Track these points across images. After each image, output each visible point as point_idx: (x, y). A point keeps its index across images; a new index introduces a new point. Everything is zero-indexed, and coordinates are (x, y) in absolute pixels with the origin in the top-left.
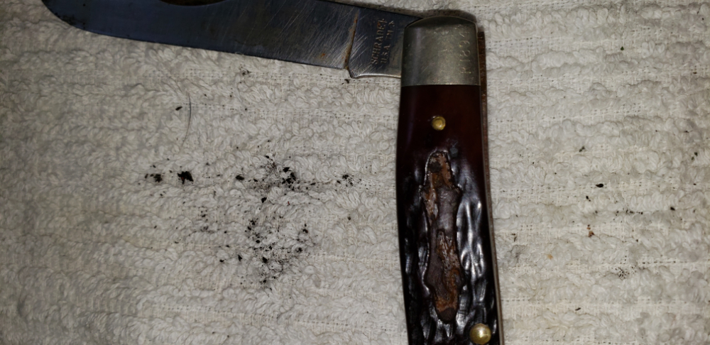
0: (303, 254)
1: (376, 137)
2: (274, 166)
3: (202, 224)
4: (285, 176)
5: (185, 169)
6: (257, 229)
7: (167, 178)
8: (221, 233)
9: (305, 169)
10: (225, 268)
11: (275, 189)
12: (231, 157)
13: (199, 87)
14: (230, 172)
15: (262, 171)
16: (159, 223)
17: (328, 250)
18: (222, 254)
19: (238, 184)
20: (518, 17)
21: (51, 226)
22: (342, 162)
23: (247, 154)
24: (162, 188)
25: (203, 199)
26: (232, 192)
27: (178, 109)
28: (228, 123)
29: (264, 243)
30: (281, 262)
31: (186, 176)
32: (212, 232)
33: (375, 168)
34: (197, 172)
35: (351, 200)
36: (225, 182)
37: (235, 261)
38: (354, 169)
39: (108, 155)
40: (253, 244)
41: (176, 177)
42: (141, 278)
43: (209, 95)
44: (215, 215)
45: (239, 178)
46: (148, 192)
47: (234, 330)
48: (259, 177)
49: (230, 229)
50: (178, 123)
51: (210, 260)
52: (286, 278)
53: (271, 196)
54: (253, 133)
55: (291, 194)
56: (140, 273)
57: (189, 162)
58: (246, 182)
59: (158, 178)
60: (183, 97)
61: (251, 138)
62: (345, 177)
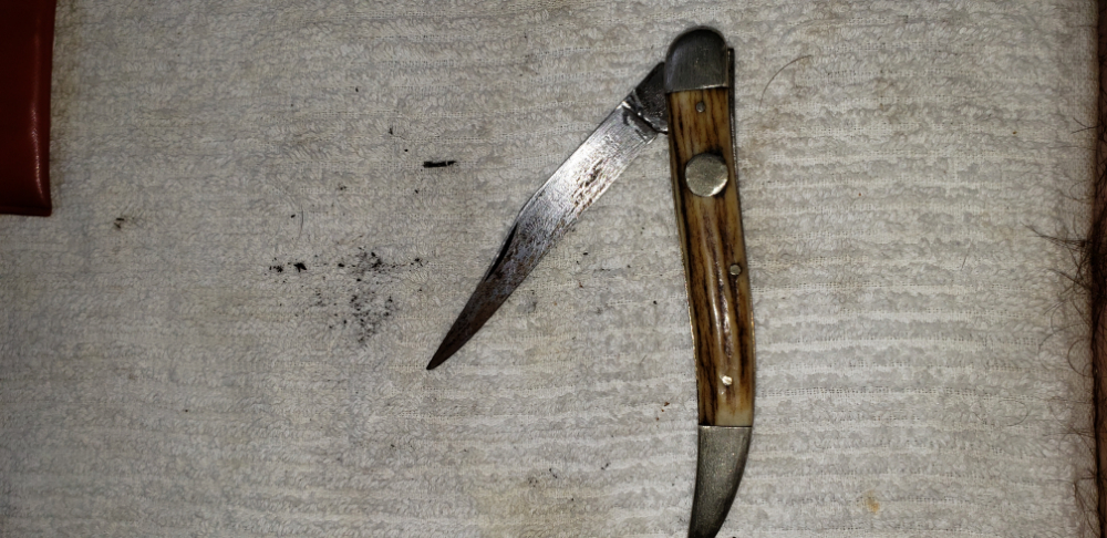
0: (390, 317)
1: (438, 229)
2: (366, 255)
3: (317, 300)
4: (374, 261)
5: (299, 261)
6: (357, 301)
7: (286, 268)
8: (331, 305)
9: (387, 254)
10: (333, 332)
11: (367, 273)
12: (333, 249)
13: (309, 200)
14: (333, 261)
15: (357, 259)
16: (283, 301)
17: (407, 312)
18: (332, 321)
19: (341, 271)
20: (531, 142)
21: (192, 311)
22: (414, 250)
23: (345, 248)
24: (283, 276)
25: (316, 283)
26: (338, 277)
27: (293, 216)
28: (331, 226)
29: (362, 309)
30: (374, 324)
31: (300, 266)
32: (323, 305)
33: (438, 252)
34: (308, 262)
35: (421, 276)
36: (330, 270)
37: (339, 327)
38: (424, 254)
39: (237, 255)
40: (354, 311)
41: (293, 267)
42: (270, 344)
43: (316, 204)
44: (325, 293)
45: (341, 265)
46: (273, 280)
47: (342, 377)
48: (356, 264)
49: (338, 302)
50: (293, 227)
51: (322, 327)
52: (377, 336)
53: (365, 278)
54: (349, 231)
55: (379, 275)
56: (268, 341)
57: (302, 255)
58: (346, 268)
59: (280, 269)
60: (297, 208)
61: (347, 234)
62: (417, 260)
